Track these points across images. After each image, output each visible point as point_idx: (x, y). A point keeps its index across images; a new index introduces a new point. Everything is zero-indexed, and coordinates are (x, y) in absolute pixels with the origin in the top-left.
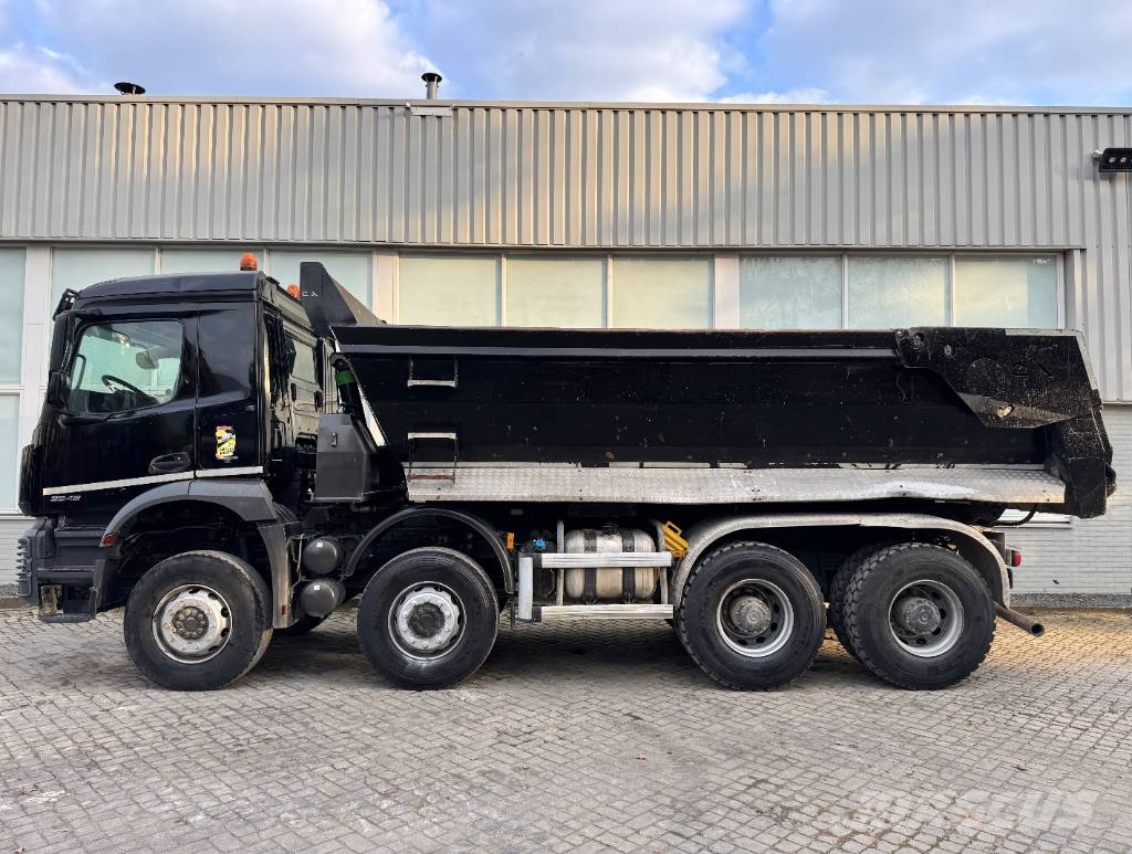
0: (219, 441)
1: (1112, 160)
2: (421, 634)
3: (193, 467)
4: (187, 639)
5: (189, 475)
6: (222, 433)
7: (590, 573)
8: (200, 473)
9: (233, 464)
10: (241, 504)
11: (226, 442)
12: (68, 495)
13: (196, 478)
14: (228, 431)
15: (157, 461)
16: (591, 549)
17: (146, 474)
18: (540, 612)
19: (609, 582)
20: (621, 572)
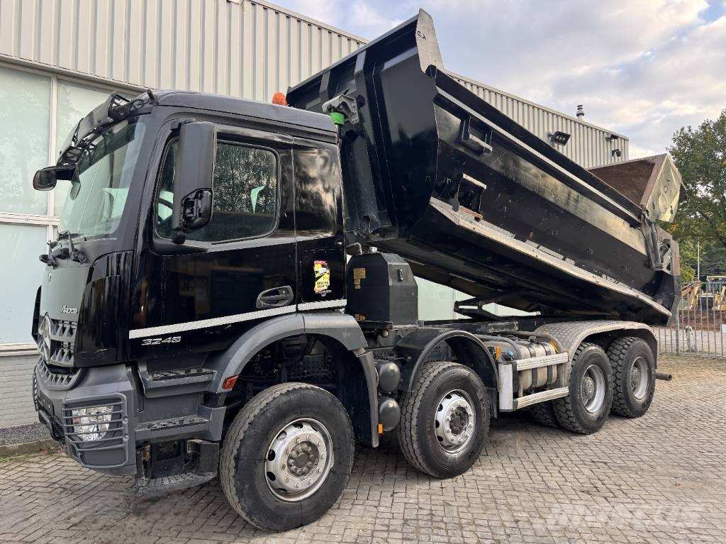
0: (317, 275)
1: (557, 137)
2: (456, 432)
3: (296, 301)
4: (298, 476)
5: (292, 308)
6: (319, 268)
7: (534, 371)
8: (303, 307)
9: (329, 297)
10: (345, 335)
11: (323, 276)
12: (164, 336)
13: (298, 311)
14: (323, 266)
15: (263, 296)
16: (532, 355)
17: (253, 308)
18: (517, 402)
19: (542, 377)
20: (546, 369)
